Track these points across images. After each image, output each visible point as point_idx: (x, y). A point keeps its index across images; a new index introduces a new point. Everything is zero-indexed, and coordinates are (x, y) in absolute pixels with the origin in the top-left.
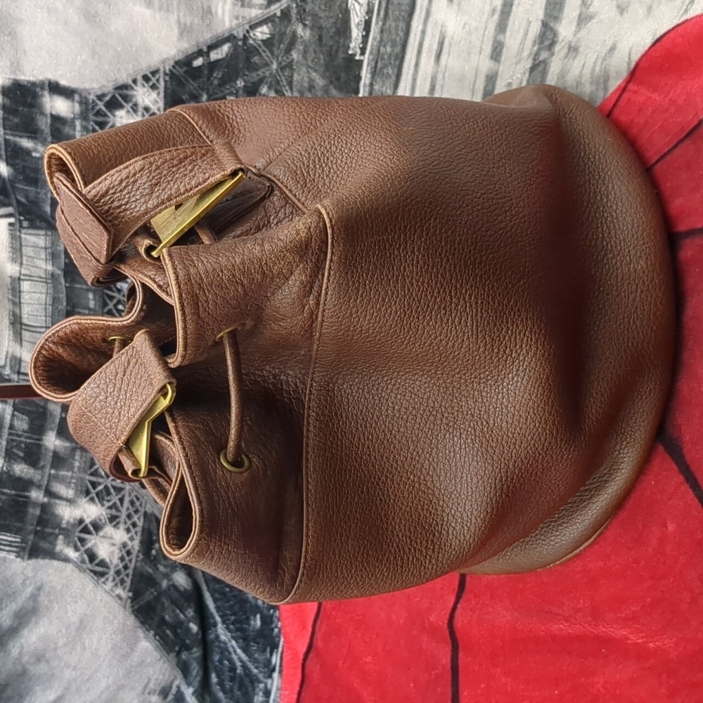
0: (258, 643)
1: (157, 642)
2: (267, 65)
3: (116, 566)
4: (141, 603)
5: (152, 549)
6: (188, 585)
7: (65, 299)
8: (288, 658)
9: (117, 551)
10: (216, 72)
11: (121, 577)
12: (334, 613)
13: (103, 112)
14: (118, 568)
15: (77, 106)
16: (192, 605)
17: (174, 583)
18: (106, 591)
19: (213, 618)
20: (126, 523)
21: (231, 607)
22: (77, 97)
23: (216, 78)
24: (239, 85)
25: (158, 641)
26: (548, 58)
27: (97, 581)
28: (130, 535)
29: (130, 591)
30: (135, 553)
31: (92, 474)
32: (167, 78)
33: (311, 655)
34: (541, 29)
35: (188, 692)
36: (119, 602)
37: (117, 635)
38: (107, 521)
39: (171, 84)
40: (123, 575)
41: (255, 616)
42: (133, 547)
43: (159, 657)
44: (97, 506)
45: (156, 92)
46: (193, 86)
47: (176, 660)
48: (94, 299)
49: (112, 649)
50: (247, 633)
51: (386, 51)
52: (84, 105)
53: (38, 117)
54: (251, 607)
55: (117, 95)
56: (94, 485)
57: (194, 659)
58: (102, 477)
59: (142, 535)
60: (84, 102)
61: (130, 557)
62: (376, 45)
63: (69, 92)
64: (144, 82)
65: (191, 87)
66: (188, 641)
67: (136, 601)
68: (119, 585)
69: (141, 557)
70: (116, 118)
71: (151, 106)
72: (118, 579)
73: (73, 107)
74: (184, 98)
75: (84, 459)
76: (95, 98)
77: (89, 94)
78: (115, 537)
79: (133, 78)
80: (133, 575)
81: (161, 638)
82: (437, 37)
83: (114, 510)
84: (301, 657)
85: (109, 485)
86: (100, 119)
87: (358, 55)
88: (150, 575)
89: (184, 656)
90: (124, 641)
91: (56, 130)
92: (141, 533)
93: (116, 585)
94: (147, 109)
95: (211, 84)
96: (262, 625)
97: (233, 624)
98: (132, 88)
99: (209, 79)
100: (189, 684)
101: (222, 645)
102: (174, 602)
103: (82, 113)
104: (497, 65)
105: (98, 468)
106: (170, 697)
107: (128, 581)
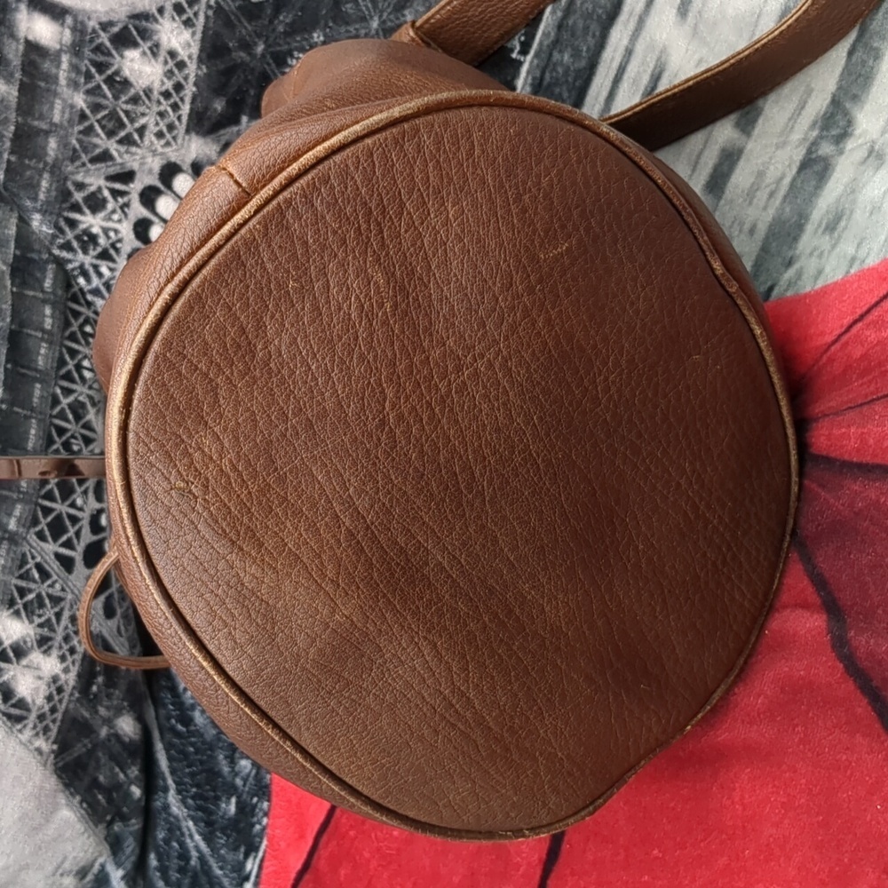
0: (228, 837)
1: (83, 812)
2: (363, 19)
3: (39, 709)
4: (68, 759)
5: (93, 683)
6: (135, 734)
7: (9, 313)
8: (271, 869)
9: (44, 687)
10: (285, 14)
11: (45, 723)
12: (352, 833)
13: (107, 48)
14: (43, 711)
15: (68, 33)
16: (139, 761)
17: (117, 731)
18: (20, 741)
19: (164, 780)
20: (61, 647)
21: (192, 775)
22: (69, 20)
23: (281, 22)
24: (316, 40)
25: (84, 809)
26: (832, 156)
27: (10, 728)
28: (64, 665)
29: (54, 742)
30: (68, 689)
31: (21, 577)
32: (210, 13)
33: (307, 877)
34: (828, 107)
35: (116, 876)
36: (39, 757)
37: (30, 801)
38: (35, 644)
39: (214, 22)
40: (48, 721)
41: (229, 799)
42: (66, 682)
43: (83, 830)
44: (24, 622)
45: (190, 31)
46: (245, 28)
47: (106, 833)
48: (52, 316)
49: (20, 819)
50: (214, 818)
51: (562, 60)
52: (78, 34)
53: (5, 40)
54: (224, 784)
55: (130, 26)
56: (22, 592)
57: (131, 833)
58: (34, 581)
59: (82, 665)
60: (79, 29)
61: (61, 696)
62: (548, 46)
63: (58, 11)
64: (175, 14)
65: (244, 31)
66: (125, 809)
67: (61, 757)
68: (41, 735)
69: (77, 695)
70: (124, 61)
71: (180, 50)
72: (40, 726)
73: (62, 33)
74: (231, 45)
75: (12, 555)
76: (97, 27)
77: (89, 18)
78: (44, 668)
79: (160, 5)
80: (62, 721)
81: (90, 805)
82: (652, 66)
83: (46, 629)
84: (293, 875)
85: (44, 594)
86: (100, 58)
87: (516, 51)
88: (86, 720)
89: (117, 827)
90: (38, 810)
91: (29, 63)
92: (80, 662)
93: (37, 734)
94: (172, 54)
95: (274, 30)
96: (237, 814)
97: (193, 798)
98: (156, 21)
99: (271, 22)
100: (118, 865)
101: (172, 819)
102: (113, 758)
103: (74, 45)
104: (744, 138)
105: (30, 569)
106: (90, 877)
107: (54, 729)
